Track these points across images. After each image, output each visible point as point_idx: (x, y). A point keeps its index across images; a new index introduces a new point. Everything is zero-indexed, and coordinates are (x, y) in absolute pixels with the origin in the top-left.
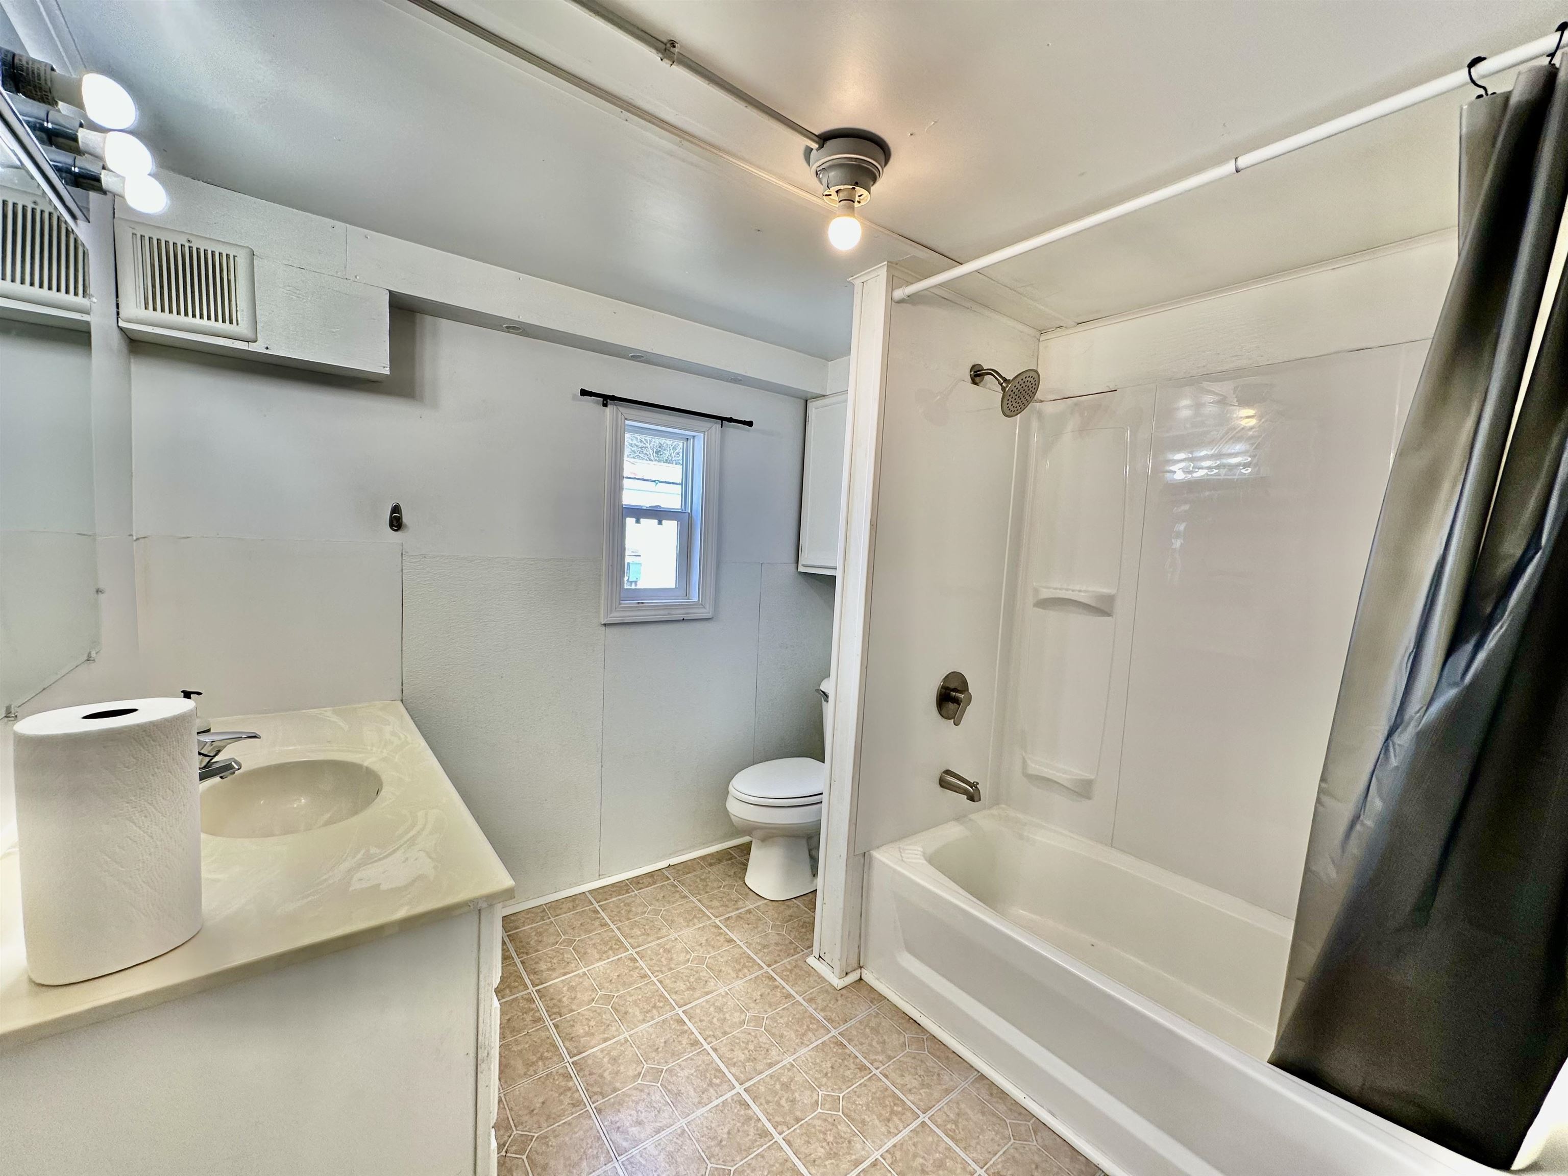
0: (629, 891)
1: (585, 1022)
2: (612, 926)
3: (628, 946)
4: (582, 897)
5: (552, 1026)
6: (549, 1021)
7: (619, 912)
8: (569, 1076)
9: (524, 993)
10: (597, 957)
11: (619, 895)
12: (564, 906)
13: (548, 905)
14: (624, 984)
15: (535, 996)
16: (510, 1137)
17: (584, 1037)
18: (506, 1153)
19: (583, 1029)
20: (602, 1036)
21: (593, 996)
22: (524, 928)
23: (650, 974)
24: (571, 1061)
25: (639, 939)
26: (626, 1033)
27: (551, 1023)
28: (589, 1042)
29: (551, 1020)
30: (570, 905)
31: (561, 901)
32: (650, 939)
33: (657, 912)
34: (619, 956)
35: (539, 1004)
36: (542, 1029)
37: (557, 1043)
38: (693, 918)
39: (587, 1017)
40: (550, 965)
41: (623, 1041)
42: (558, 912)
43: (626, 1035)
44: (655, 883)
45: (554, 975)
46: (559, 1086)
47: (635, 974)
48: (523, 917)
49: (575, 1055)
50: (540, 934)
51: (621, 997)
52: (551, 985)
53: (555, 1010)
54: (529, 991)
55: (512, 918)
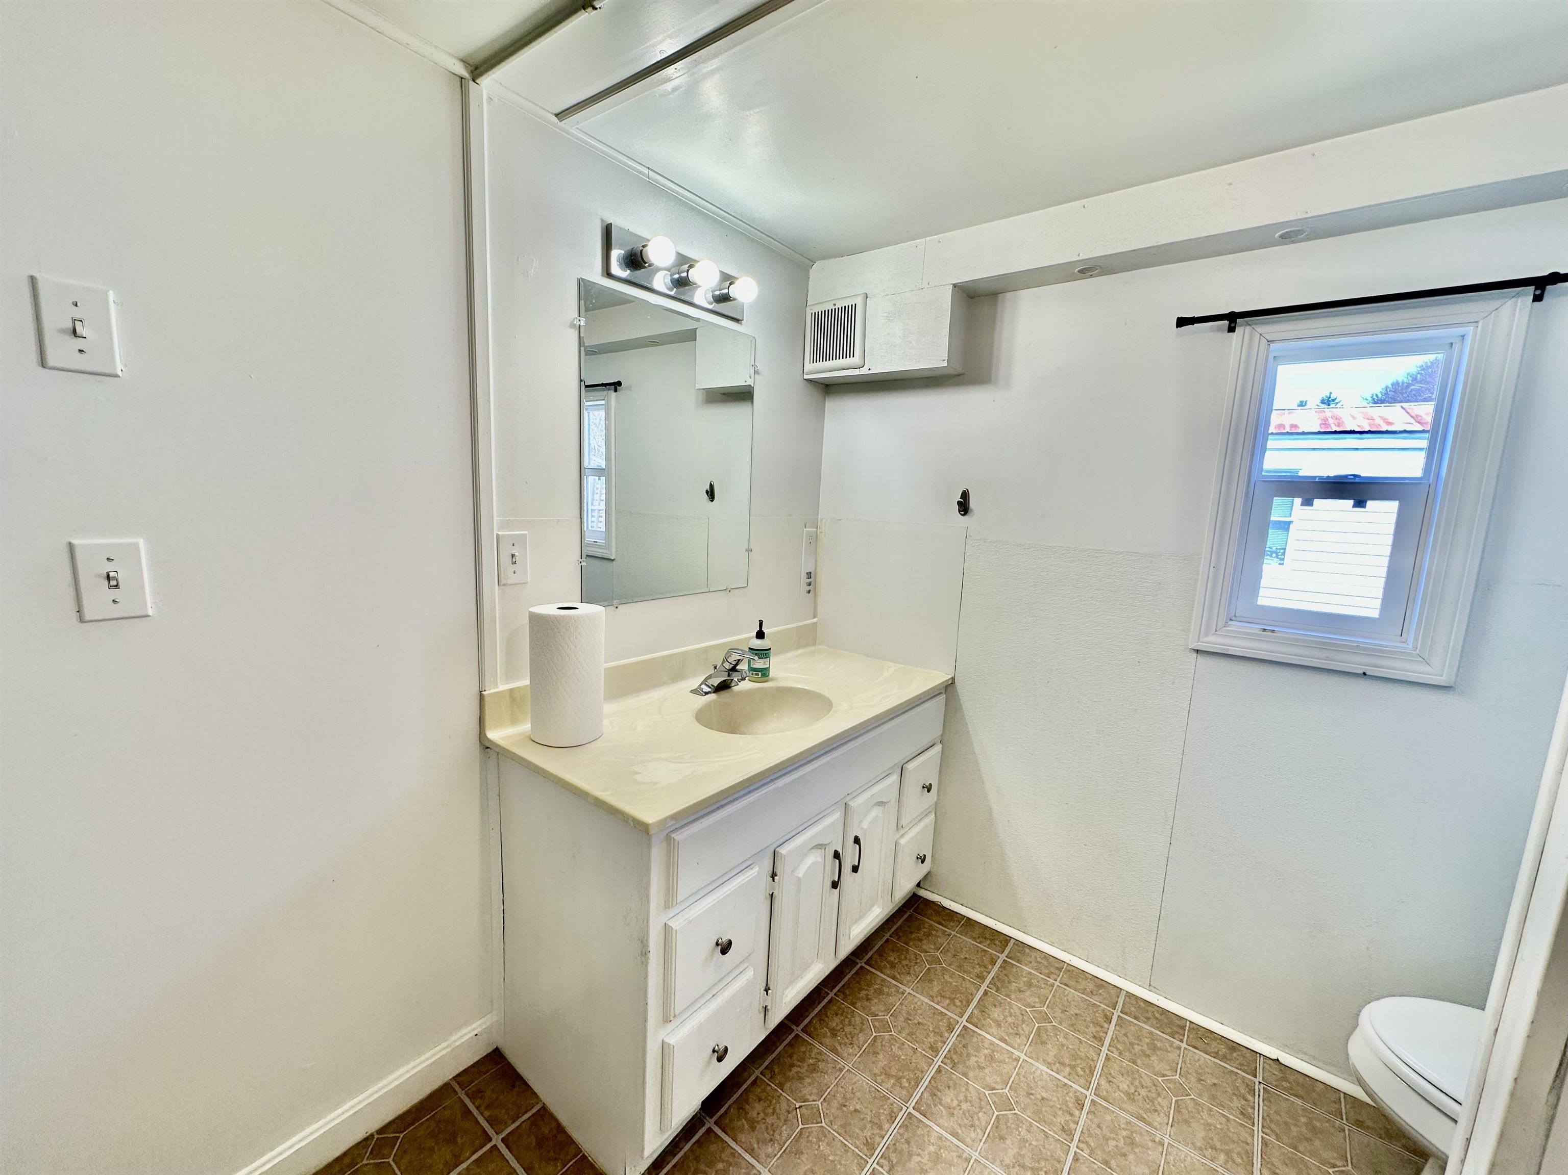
0: (1176, 1036)
1: (961, 1097)
2: (1105, 1049)
3: (1093, 1086)
4: (1113, 992)
5: (937, 1066)
6: (940, 1060)
7: (1132, 1044)
8: (893, 1119)
9: (955, 1017)
10: (1050, 1059)
11: (1157, 1028)
12: (1084, 983)
13: (1069, 968)
14: (1037, 1112)
15: (958, 1030)
16: (814, 1101)
17: (944, 1107)
18: (800, 1107)
19: (952, 1100)
20: (956, 1127)
21: (997, 1087)
22: (1024, 967)
23: (1076, 1138)
24: (911, 1110)
25: (1115, 1092)
26: (977, 1154)
27: (939, 1063)
28: (942, 1117)
29: (942, 1062)
30: (1091, 986)
31: (1087, 975)
32: (1127, 1106)
33: (1180, 1091)
34: (1070, 1083)
35: (952, 1039)
36: (927, 1058)
37: (921, 1083)
38: (1222, 1150)
39: (968, 1095)
40: (1001, 1019)
41: (965, 1155)
42: (1072, 983)
43: (975, 1155)
44: (1224, 1058)
45: (994, 1030)
46: (878, 1115)
47: (1062, 1119)
48: (1036, 957)
49: (918, 1111)
50: (1029, 985)
51: (1018, 1119)
52: (980, 1035)
53: (956, 1058)
54: (960, 1020)
55: (1027, 950)
